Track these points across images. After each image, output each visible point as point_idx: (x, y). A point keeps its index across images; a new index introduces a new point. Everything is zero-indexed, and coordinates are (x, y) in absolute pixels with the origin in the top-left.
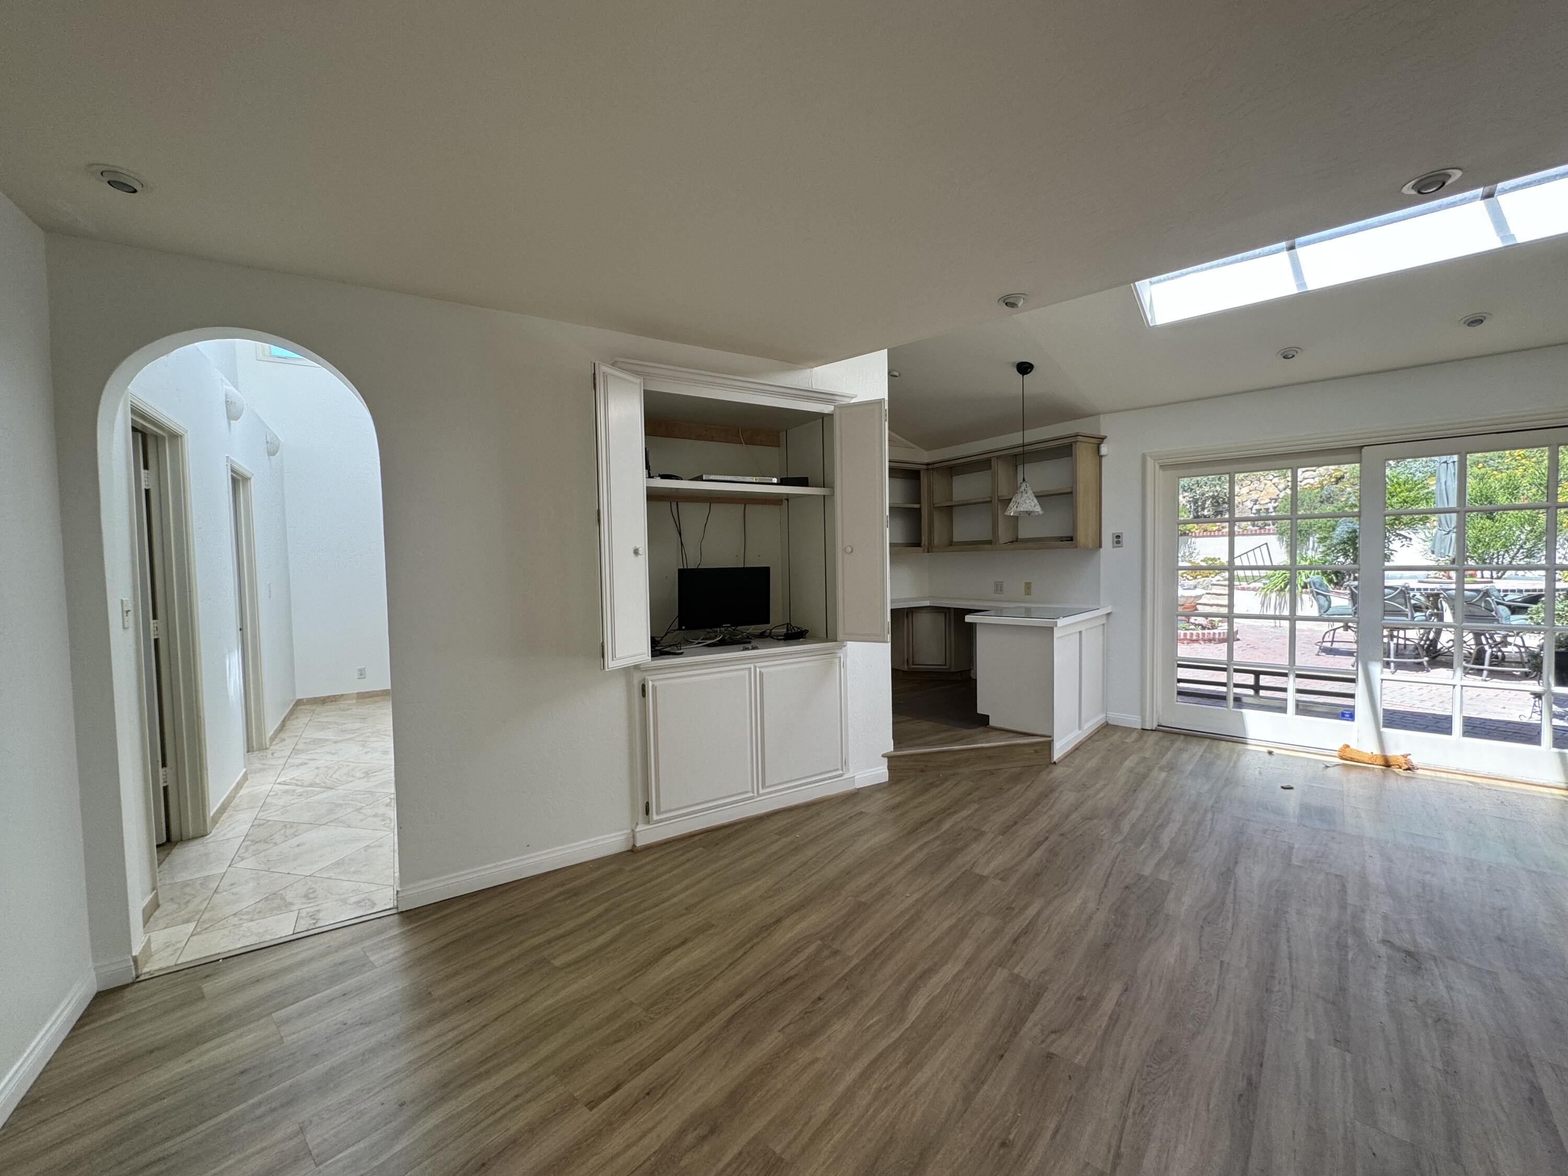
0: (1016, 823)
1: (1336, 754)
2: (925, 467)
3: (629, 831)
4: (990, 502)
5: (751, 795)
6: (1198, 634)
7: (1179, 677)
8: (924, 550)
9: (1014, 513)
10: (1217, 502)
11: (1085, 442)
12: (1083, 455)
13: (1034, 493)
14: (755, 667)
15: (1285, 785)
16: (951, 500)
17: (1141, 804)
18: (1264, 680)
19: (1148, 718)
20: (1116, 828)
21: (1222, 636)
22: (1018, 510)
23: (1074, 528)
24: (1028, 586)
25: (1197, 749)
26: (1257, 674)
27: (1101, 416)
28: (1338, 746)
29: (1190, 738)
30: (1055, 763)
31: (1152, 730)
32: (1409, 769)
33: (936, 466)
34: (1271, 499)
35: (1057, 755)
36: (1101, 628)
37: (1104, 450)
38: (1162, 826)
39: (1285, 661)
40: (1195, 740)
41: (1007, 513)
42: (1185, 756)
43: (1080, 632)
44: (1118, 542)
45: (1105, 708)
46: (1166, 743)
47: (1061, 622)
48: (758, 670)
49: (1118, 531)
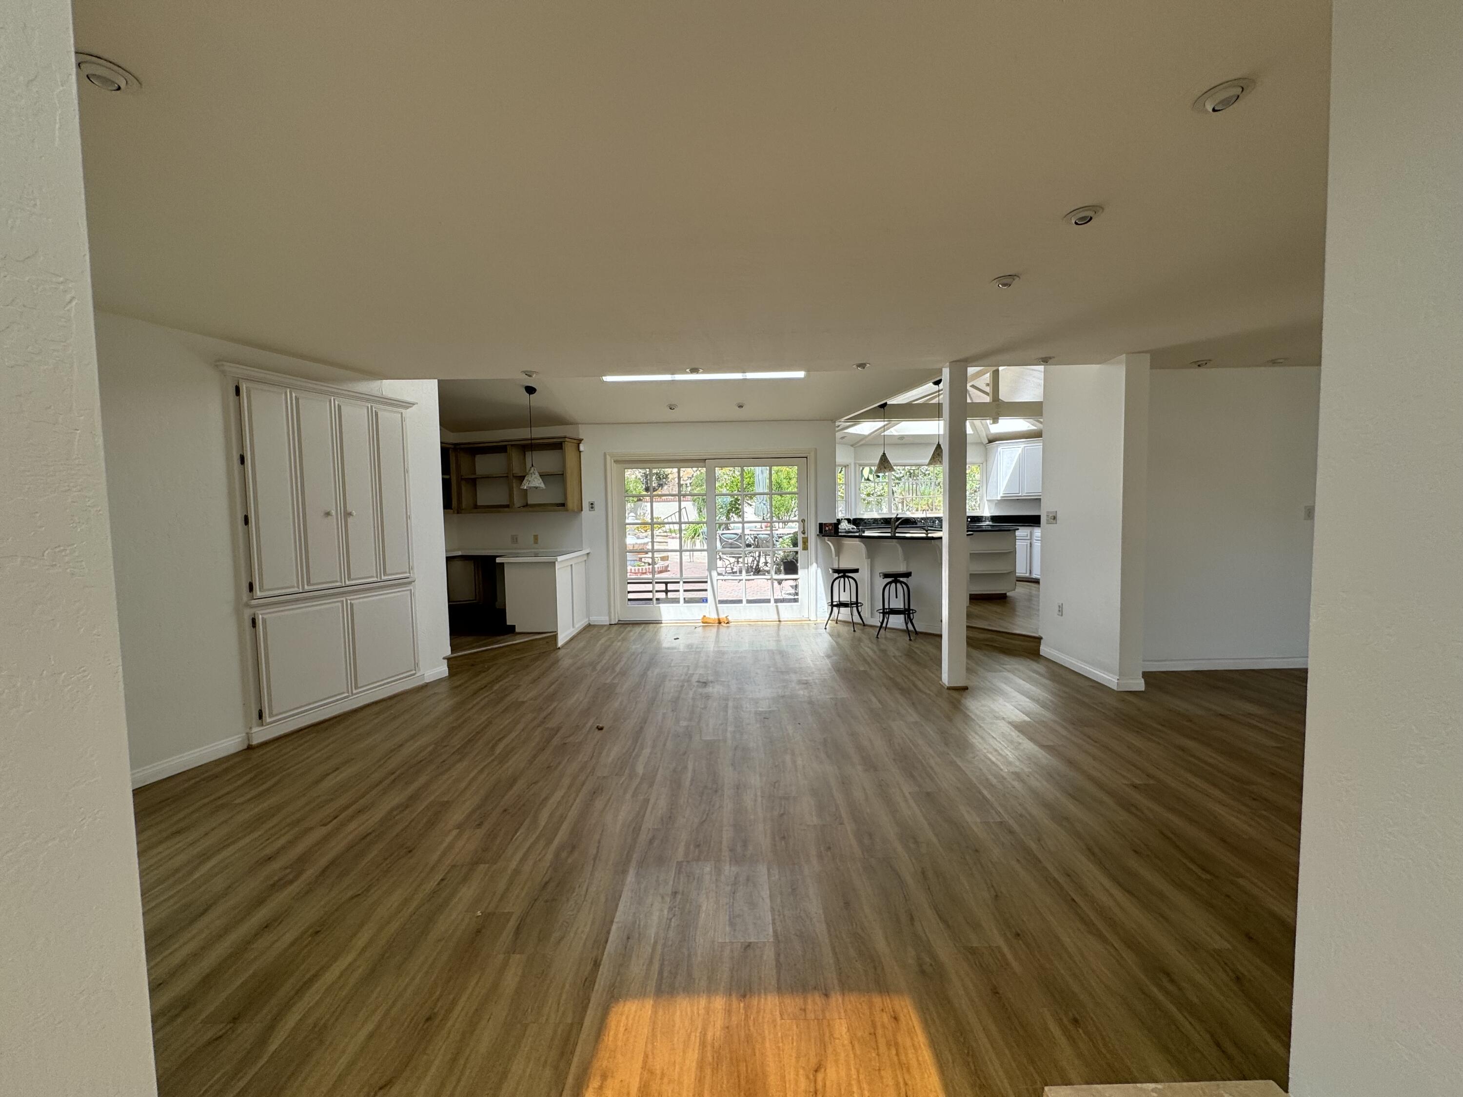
0: (539, 678)
1: (700, 621)
2: (452, 446)
3: (244, 734)
4: (507, 477)
5: (346, 695)
6: (646, 569)
7: (629, 590)
8: (454, 512)
9: (527, 487)
10: (659, 477)
11: (570, 442)
12: (569, 448)
13: (539, 473)
14: (347, 601)
15: (675, 638)
16: (475, 474)
17: (607, 657)
18: (670, 587)
19: (613, 617)
20: (594, 669)
21: (659, 569)
22: (530, 485)
23: (566, 498)
24: (536, 538)
25: (638, 629)
26: (666, 583)
27: (580, 425)
28: (701, 617)
29: (634, 625)
30: (559, 648)
31: (615, 624)
32: (728, 623)
33: (462, 446)
34: (688, 478)
35: (560, 643)
36: (584, 563)
37: (582, 448)
38: (617, 664)
39: (679, 576)
40: (637, 626)
41: (522, 487)
42: (632, 633)
43: (571, 565)
44: (592, 508)
45: (588, 616)
46: (622, 629)
47: (560, 558)
48: (349, 602)
49: (591, 500)
